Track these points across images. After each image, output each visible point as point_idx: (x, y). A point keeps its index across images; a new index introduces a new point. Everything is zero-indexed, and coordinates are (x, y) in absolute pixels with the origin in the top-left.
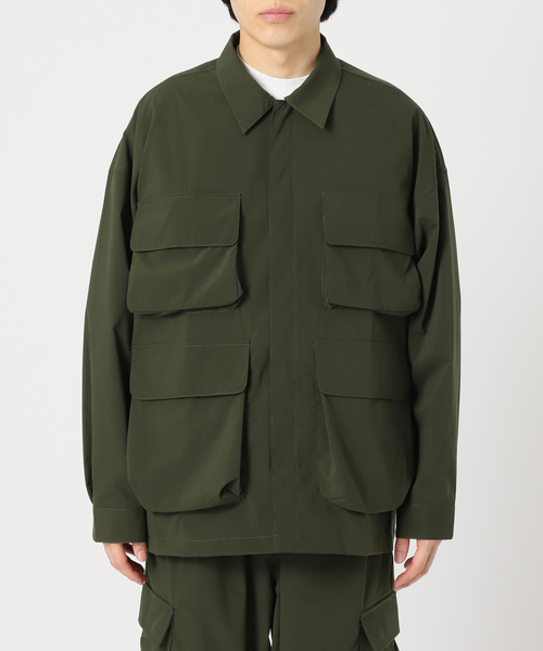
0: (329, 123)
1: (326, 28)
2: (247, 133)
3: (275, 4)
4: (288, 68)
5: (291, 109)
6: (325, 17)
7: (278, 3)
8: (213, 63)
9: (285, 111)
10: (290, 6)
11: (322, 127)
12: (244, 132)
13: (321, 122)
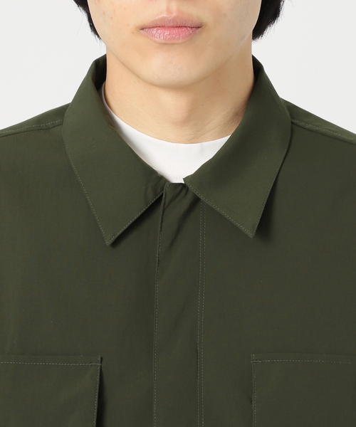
0: (265, 226)
1: (262, 49)
2: (116, 243)
3: (168, 11)
4: (192, 125)
5: (196, 201)
6: (258, 31)
7: (174, 6)
8: (60, 112)
9: (187, 202)
10: (195, 12)
11: (251, 233)
12: (109, 242)
13: (248, 223)
